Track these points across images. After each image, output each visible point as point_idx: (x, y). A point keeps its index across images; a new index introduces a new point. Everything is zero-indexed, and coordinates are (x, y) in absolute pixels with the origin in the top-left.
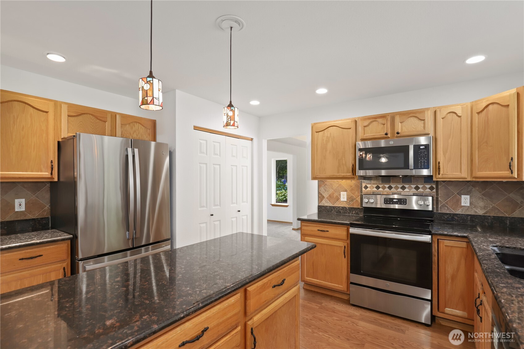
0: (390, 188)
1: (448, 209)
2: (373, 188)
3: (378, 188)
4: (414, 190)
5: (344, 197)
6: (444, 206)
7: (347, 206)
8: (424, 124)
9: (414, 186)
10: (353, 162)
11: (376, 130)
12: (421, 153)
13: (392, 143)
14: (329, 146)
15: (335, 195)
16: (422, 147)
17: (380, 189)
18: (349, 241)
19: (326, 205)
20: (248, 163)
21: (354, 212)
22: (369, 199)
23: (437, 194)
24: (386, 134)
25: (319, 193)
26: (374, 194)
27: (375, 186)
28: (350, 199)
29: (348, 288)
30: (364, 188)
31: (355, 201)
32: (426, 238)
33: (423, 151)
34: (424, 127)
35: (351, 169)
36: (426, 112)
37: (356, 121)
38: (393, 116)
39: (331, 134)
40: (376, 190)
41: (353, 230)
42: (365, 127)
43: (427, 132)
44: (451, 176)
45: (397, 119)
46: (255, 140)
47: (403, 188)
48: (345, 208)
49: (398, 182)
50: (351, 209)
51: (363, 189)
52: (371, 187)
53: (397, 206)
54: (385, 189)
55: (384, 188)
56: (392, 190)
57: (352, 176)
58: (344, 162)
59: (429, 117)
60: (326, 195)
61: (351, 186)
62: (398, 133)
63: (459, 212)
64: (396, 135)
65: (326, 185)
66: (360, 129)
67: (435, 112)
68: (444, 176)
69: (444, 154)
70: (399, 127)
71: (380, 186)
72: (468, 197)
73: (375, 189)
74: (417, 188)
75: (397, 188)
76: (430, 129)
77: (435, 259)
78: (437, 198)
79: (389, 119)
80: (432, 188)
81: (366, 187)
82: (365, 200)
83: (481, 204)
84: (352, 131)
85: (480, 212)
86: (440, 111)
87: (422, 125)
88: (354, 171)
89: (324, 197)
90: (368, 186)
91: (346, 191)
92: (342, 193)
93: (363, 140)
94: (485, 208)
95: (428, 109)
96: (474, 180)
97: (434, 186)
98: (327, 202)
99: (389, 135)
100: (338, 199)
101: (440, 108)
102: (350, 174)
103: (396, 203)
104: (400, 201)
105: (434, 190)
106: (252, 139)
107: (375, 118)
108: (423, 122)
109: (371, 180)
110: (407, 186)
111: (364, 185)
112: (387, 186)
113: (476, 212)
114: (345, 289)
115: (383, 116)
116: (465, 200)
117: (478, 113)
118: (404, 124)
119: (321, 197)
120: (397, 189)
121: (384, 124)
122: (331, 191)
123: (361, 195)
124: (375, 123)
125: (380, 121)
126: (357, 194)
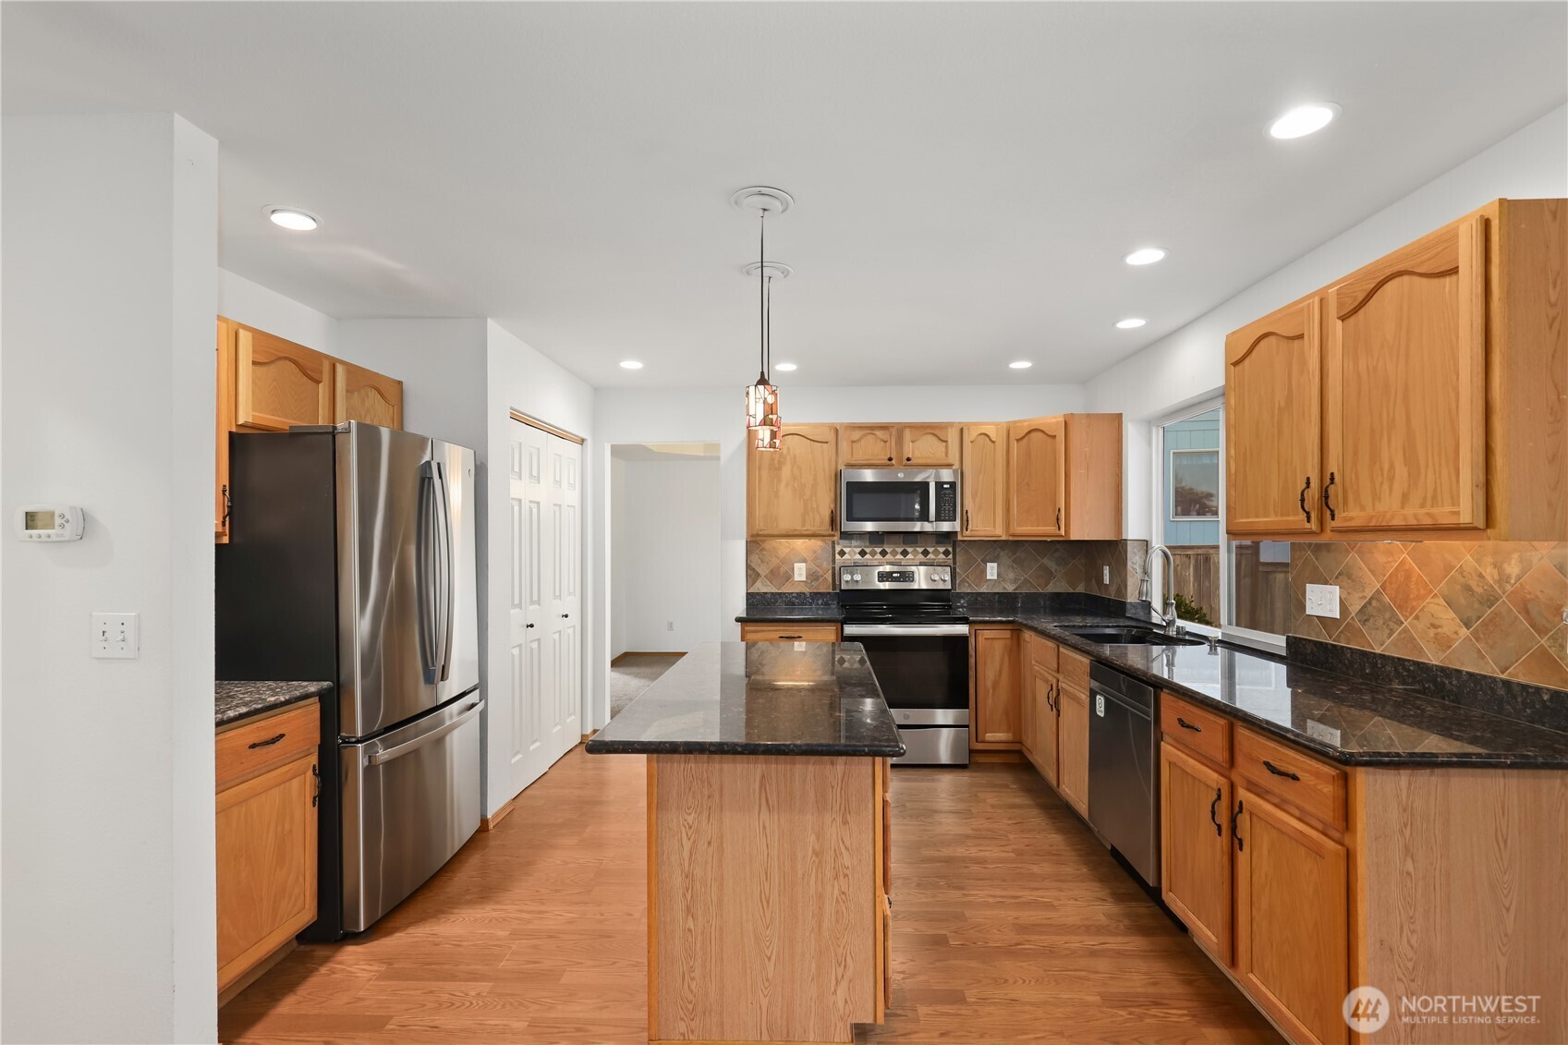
0: (884, 553)
1: (970, 585)
2: (855, 553)
3: (863, 553)
4: (921, 556)
5: (800, 573)
6: (963, 581)
7: (807, 590)
8: (947, 447)
9: (920, 550)
10: (832, 506)
11: (873, 450)
12: (945, 494)
13: (900, 477)
15: (782, 570)
16: (945, 486)
17: (868, 556)
19: (764, 590)
20: (572, 497)
21: (820, 602)
22: (852, 575)
23: (955, 563)
24: (890, 459)
25: (748, 566)
26: (856, 565)
27: (858, 550)
28: (812, 576)
30: (839, 553)
31: (821, 579)
32: (961, 629)
33: (947, 492)
34: (947, 455)
35: (827, 519)
36: (949, 430)
37: (837, 431)
38: (899, 429)
39: (788, 448)
40: (860, 557)
41: (848, 629)
42: (852, 442)
43: (951, 462)
44: (982, 533)
45: (907, 435)
46: (589, 444)
47: (905, 553)
48: (804, 593)
49: (896, 544)
50: (815, 596)
51: (837, 557)
52: (852, 553)
53: (899, 585)
54: (875, 556)
55: (873, 554)
56: (888, 557)
57: (830, 532)
58: (815, 506)
59: (953, 437)
60: (763, 570)
61: (815, 552)
62: (908, 459)
63: (983, 590)
64: (905, 462)
65: (763, 549)
66: (844, 446)
67: (962, 430)
68: (974, 533)
69: (974, 497)
70: (909, 449)
71: (868, 550)
72: (995, 565)
73: (858, 557)
74: (925, 553)
75: (894, 553)
76: (954, 457)
77: (972, 661)
78: (955, 569)
79: (894, 431)
80: (946, 553)
81: (842, 553)
82: (847, 577)
83: (1011, 575)
84: (828, 450)
85: (1010, 588)
86: (969, 429)
87: (944, 449)
88: (833, 521)
89: (758, 575)
90: (846, 550)
91: (804, 561)
92: (797, 567)
93: (851, 466)
94: (1015, 581)
95: (950, 425)
96: (1011, 538)
97: (950, 549)
98: (767, 586)
99: (895, 462)
100: (789, 576)
101: (969, 425)
102: (826, 528)
103: (896, 580)
104: (902, 577)
105: (951, 556)
106: (582, 441)
107: (871, 429)
108: (944, 444)
109: (851, 539)
110: (910, 550)
111: (838, 549)
112: (879, 550)
113: (1005, 588)
115: (884, 427)
116: (992, 570)
117: (1018, 440)
118: (917, 444)
119: (752, 574)
120: (894, 556)
121: (886, 442)
122: (775, 562)
123: (834, 568)
124: (870, 438)
125: (879, 433)
126: (827, 565)
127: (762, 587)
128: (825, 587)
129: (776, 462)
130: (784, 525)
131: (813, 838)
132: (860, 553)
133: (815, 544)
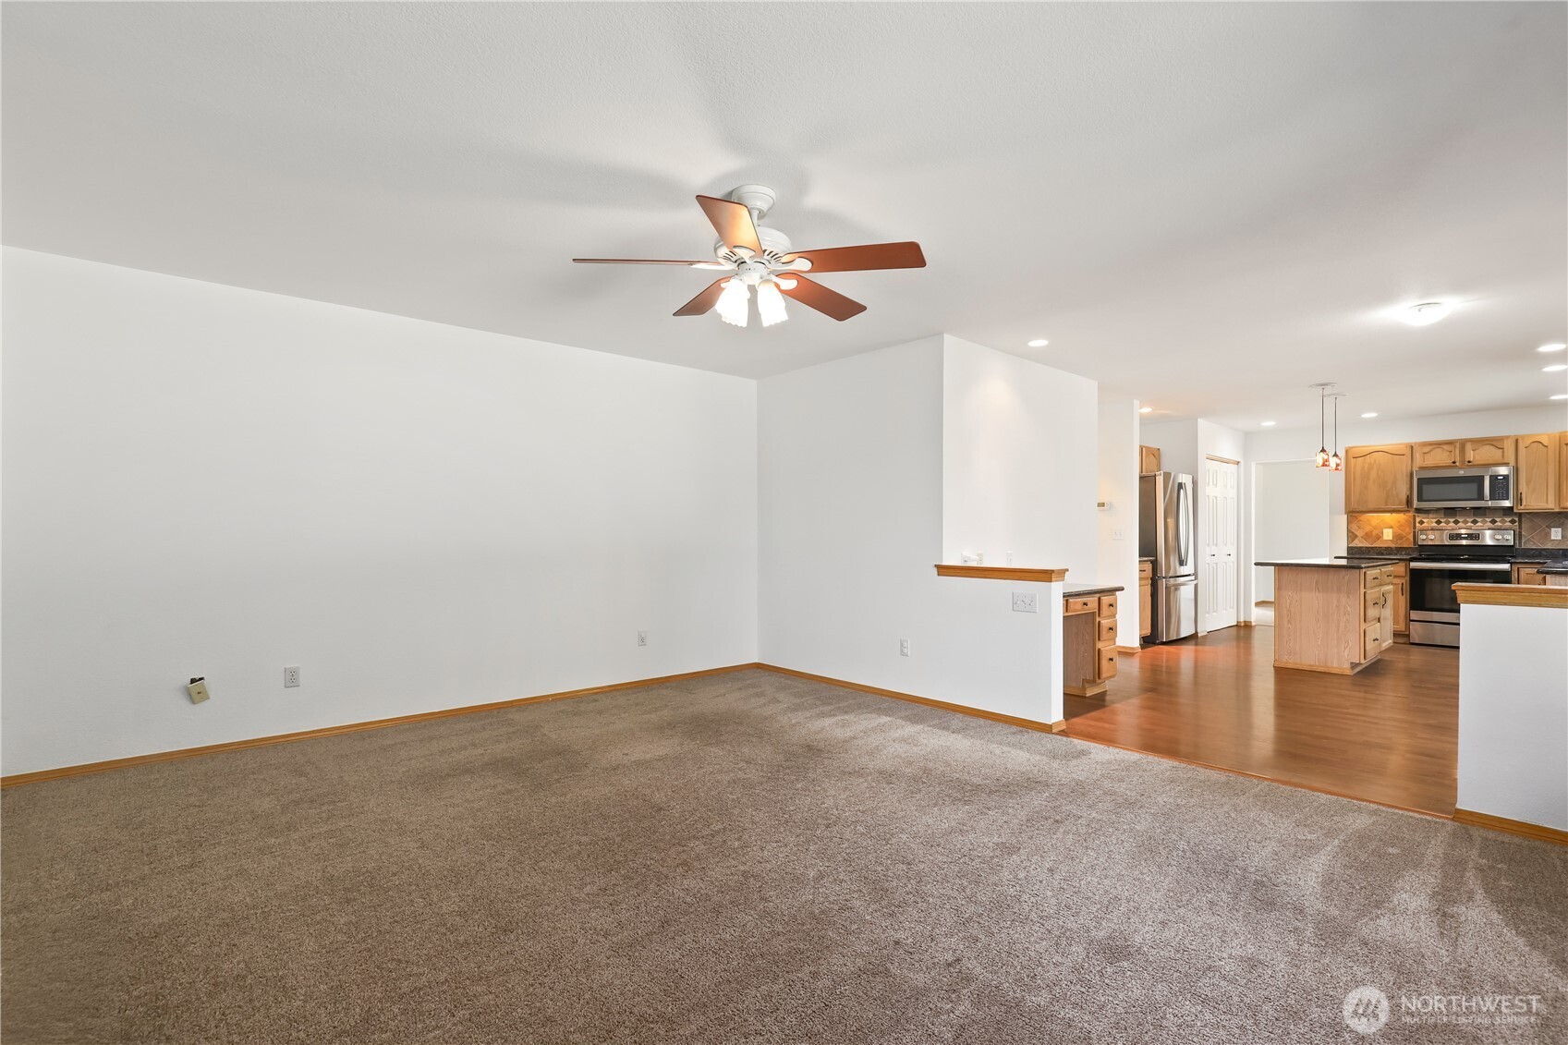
0: (1456, 522)
1: (1532, 543)
2: (1432, 522)
3: (1439, 522)
4: (1489, 524)
5: (1388, 535)
6: (1528, 540)
7: (1393, 546)
8: (1503, 452)
9: (1489, 519)
10: (1408, 493)
11: (1441, 458)
12: (1499, 483)
13: (1461, 473)
14: (1373, 474)
15: (1374, 533)
16: (1499, 477)
17: (1443, 524)
18: (1408, 578)
19: (1360, 545)
20: (1233, 493)
21: (1404, 553)
22: (1426, 535)
23: (1520, 527)
24: (1454, 462)
25: (1348, 531)
26: (1433, 529)
27: (1435, 520)
28: (1397, 537)
29: (1408, 627)
30: (1419, 523)
31: (1404, 539)
32: (1505, 566)
33: (1501, 481)
34: (1503, 456)
35: (1404, 501)
36: (1505, 440)
37: (1412, 447)
38: (1463, 444)
39: (1375, 461)
41: (1414, 565)
42: (1424, 453)
43: (1506, 461)
44: (1536, 507)
45: (1469, 446)
46: (1242, 464)
47: (1474, 521)
48: (1390, 547)
49: (1468, 516)
50: (1399, 550)
51: (1417, 525)
52: (1429, 522)
53: (1464, 542)
54: (1449, 525)
55: (1447, 523)
56: (1459, 524)
57: (1405, 509)
58: (1394, 493)
59: (1509, 445)
60: (1360, 533)
61: (1400, 522)
62: (1469, 462)
63: (1548, 546)
64: (1467, 463)
65: (1359, 520)
66: (1418, 456)
67: (1517, 440)
68: (1527, 507)
69: (1527, 485)
70: (1470, 455)
71: (1442, 520)
72: (1559, 529)
73: (1435, 524)
74: (1493, 522)
75: (1466, 522)
76: (1510, 459)
78: (1520, 532)
79: (1458, 445)
80: (1513, 521)
81: (1421, 522)
82: (1423, 537)
84: (1407, 459)
86: (1523, 439)
87: (1501, 454)
88: (1409, 502)
89: (1356, 536)
90: (1425, 520)
91: (1391, 528)
92: (1385, 531)
93: (1422, 468)
95: (1507, 437)
96: (1564, 510)
97: (1516, 518)
98: (1363, 542)
99: (1457, 464)
100: (1379, 537)
101: (1524, 436)
102: (1403, 506)
103: (1465, 538)
104: (1470, 536)
105: (1516, 523)
106: (1237, 464)
107: (1439, 444)
108: (1501, 450)
109: (1429, 513)
110: (1479, 519)
111: (1418, 520)
112: (1451, 519)
114: (1403, 629)
115: (1450, 442)
116: (1556, 533)
117: (1566, 445)
118: (1477, 451)
119: (1351, 536)
121: (1451, 451)
122: (1368, 528)
123: (1414, 532)
124: (1439, 451)
125: (1446, 447)
126: (1409, 530)
127: (1357, 543)
128: (1409, 544)
129: (1366, 469)
130: (1372, 506)
131: (1335, 602)
132: (1436, 522)
133: (1401, 517)
